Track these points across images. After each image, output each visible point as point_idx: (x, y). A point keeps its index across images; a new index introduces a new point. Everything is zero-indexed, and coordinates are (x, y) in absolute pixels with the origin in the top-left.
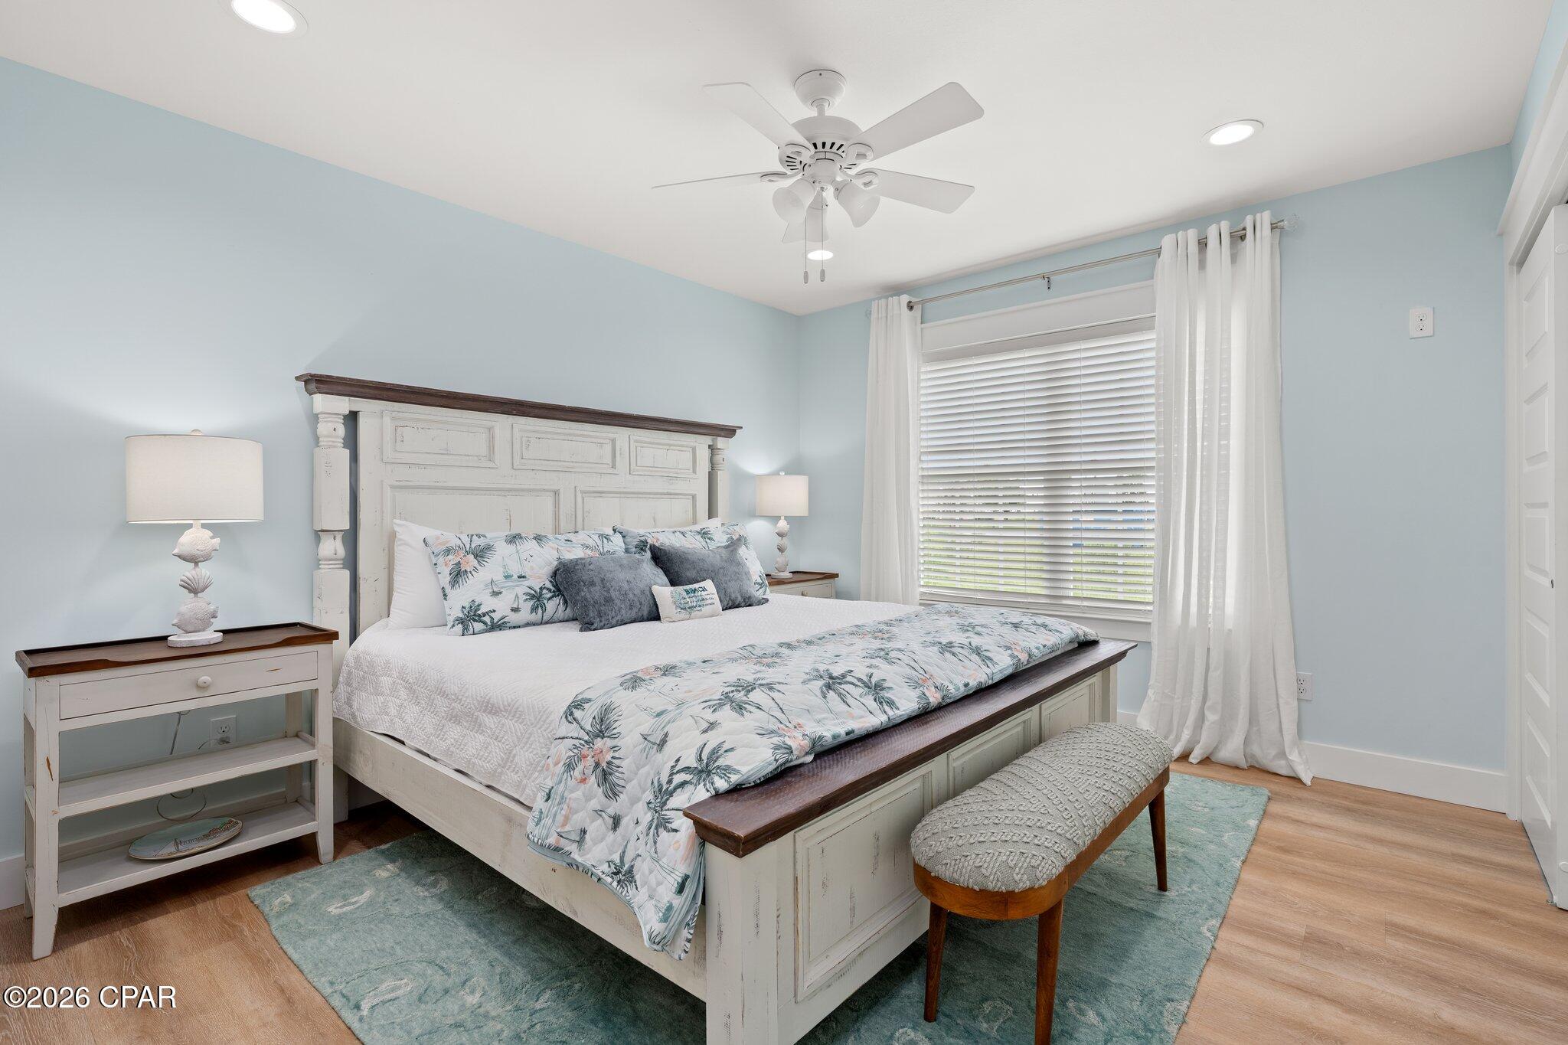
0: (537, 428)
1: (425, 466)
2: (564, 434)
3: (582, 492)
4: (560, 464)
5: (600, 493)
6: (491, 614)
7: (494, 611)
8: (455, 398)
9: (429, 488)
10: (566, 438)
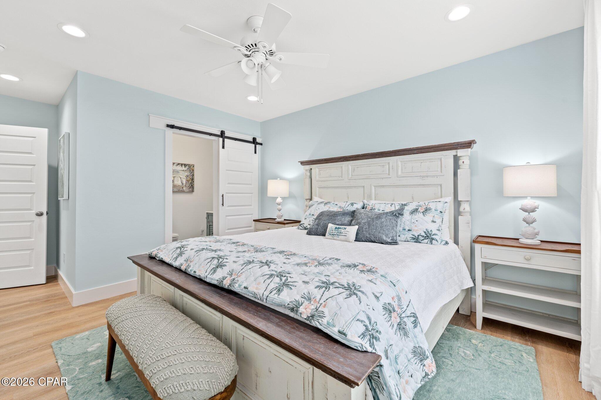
0: (356, 164)
1: (325, 181)
2: (367, 164)
3: (375, 186)
4: (366, 176)
5: (383, 186)
6: (303, 225)
7: (304, 224)
8: (328, 160)
9: (326, 187)
10: (368, 166)
